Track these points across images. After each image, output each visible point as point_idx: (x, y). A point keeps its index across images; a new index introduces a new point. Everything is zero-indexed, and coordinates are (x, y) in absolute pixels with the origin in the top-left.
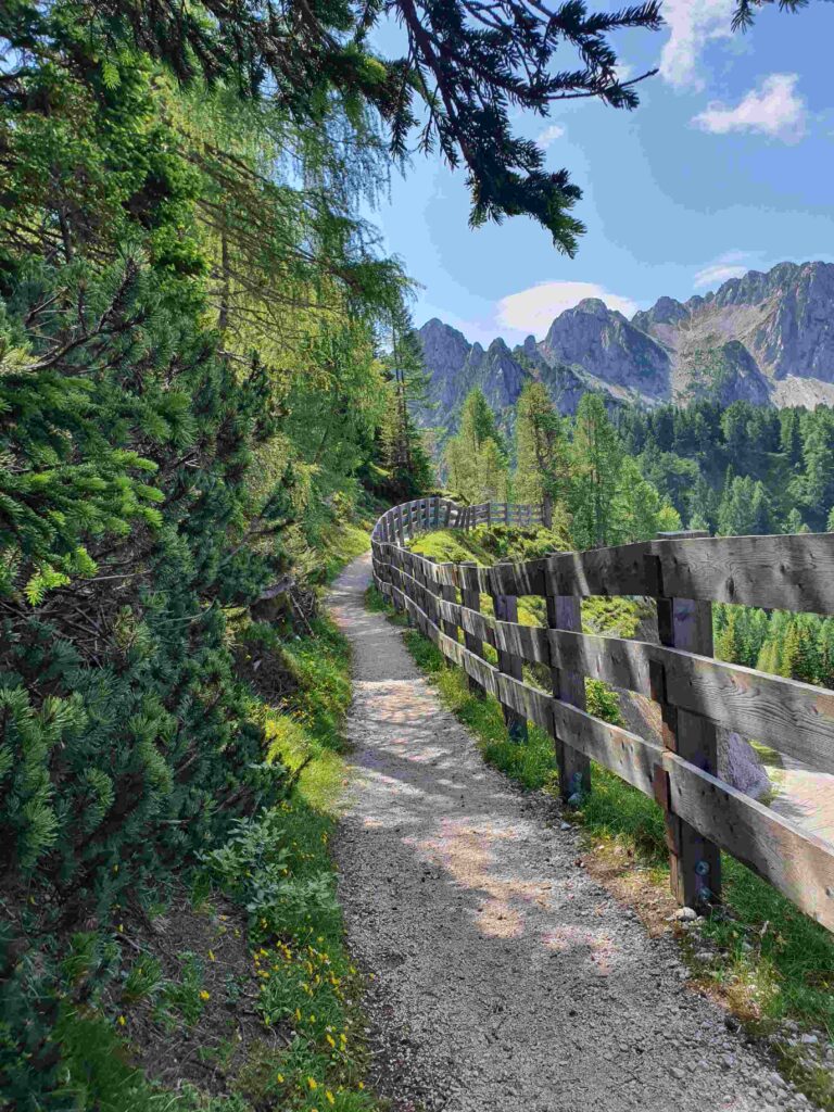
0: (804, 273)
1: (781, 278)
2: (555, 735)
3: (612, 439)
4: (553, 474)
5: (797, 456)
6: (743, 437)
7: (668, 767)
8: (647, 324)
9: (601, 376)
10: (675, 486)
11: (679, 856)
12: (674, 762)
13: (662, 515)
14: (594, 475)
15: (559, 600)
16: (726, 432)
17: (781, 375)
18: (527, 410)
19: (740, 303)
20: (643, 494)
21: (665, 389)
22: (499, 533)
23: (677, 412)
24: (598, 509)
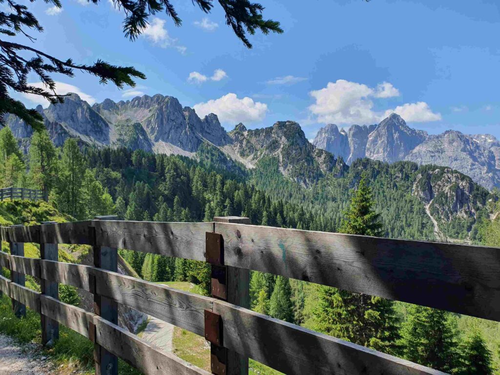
0: (166, 100)
1: (157, 100)
2: (41, 312)
3: (81, 160)
4: (50, 175)
5: (162, 174)
6: (141, 164)
7: (95, 322)
8: (100, 109)
9: (77, 130)
10: (110, 183)
11: (99, 363)
12: (99, 321)
13: (104, 197)
14: (71, 177)
15: (47, 246)
16: (133, 161)
17: (157, 140)
18: (36, 142)
19: (141, 107)
20: (95, 187)
21: (107, 140)
22: (17, 203)
23: (112, 150)
24: (73, 193)
